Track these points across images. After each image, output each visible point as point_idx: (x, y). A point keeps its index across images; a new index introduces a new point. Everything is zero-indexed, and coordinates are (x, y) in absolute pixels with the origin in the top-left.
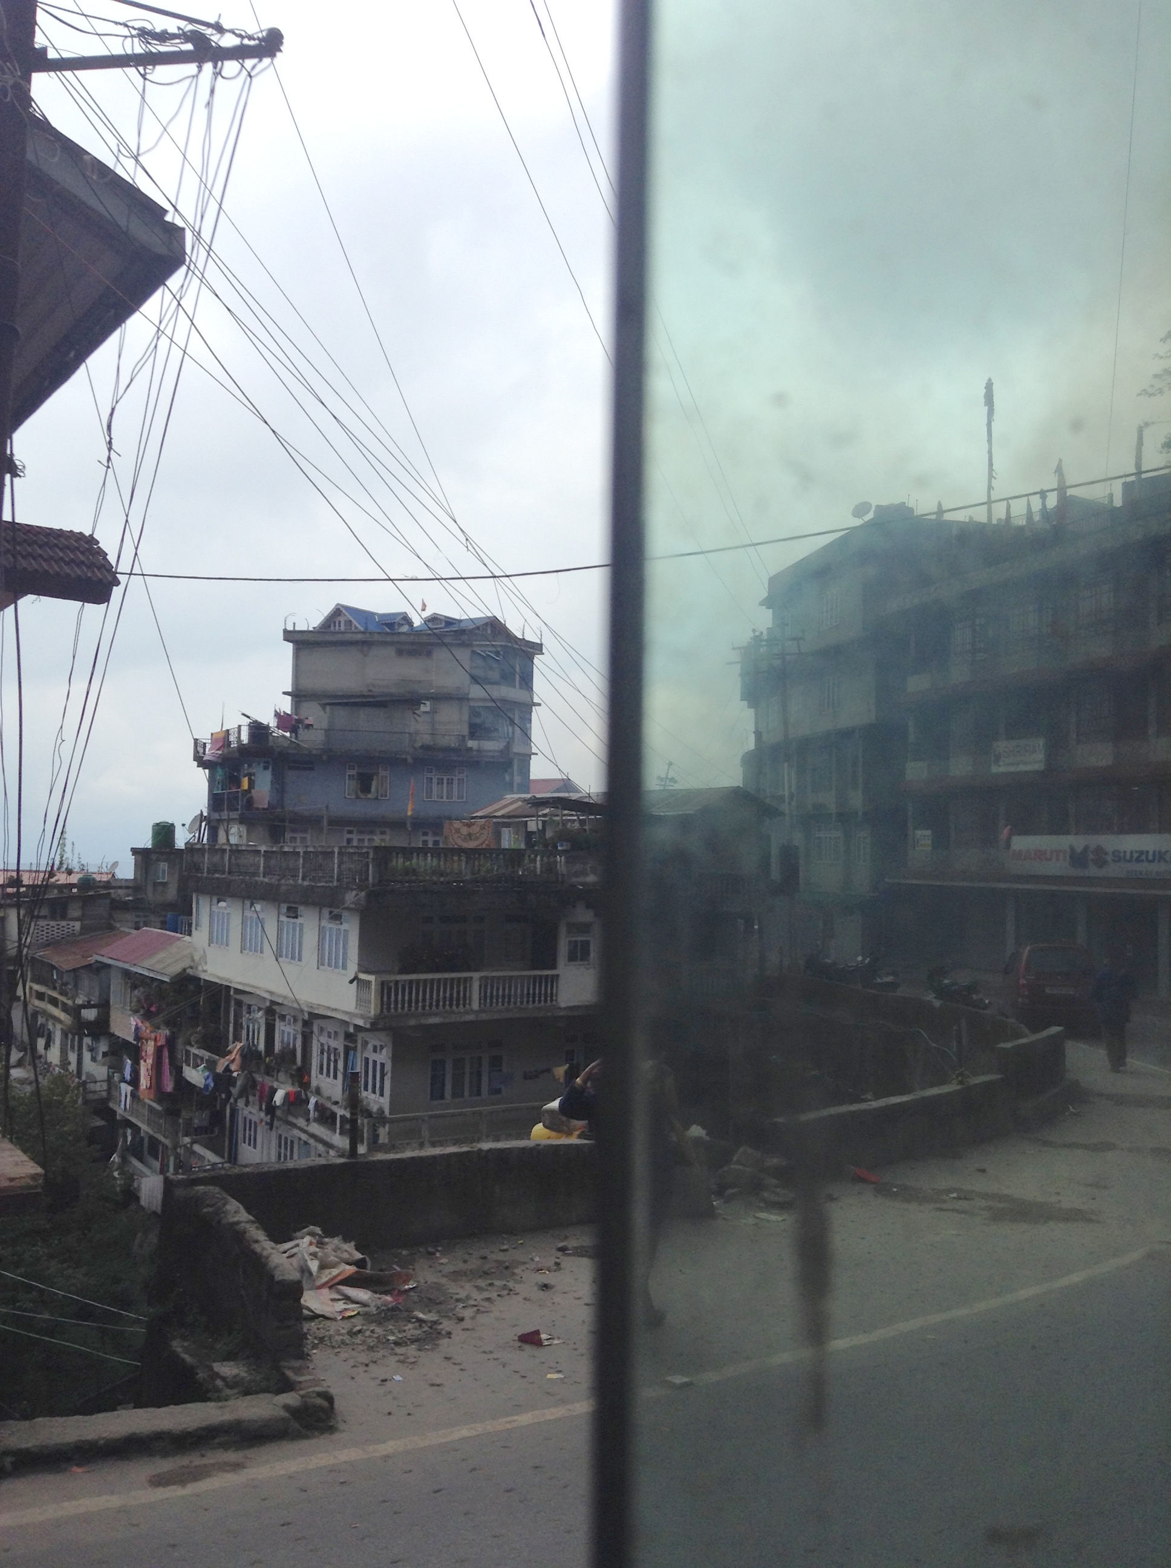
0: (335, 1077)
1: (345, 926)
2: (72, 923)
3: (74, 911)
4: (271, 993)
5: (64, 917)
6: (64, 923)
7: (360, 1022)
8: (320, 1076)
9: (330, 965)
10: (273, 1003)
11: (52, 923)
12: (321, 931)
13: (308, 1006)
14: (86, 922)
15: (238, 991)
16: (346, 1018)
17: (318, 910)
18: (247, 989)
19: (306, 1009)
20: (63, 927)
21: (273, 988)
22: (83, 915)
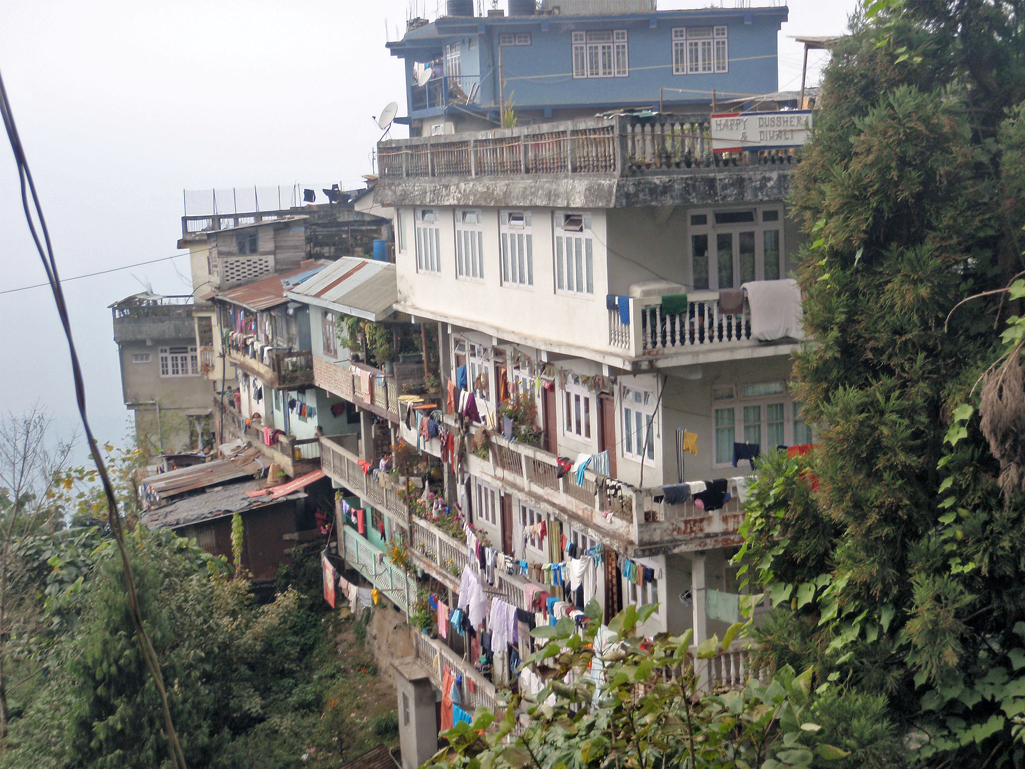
0: (588, 434)
1: (586, 234)
2: (264, 258)
3: (266, 243)
4: (498, 329)
5: (254, 250)
6: (255, 258)
7: (618, 363)
8: (567, 433)
9: (570, 288)
10: (501, 341)
11: (242, 259)
12: (557, 243)
13: (545, 344)
14: (280, 256)
15: (457, 329)
16: (598, 358)
17: (550, 215)
18: (467, 326)
19: (543, 348)
20: (255, 263)
21: (498, 323)
22: (276, 247)
